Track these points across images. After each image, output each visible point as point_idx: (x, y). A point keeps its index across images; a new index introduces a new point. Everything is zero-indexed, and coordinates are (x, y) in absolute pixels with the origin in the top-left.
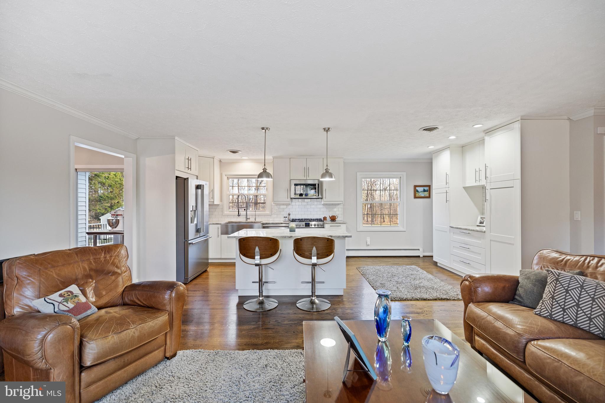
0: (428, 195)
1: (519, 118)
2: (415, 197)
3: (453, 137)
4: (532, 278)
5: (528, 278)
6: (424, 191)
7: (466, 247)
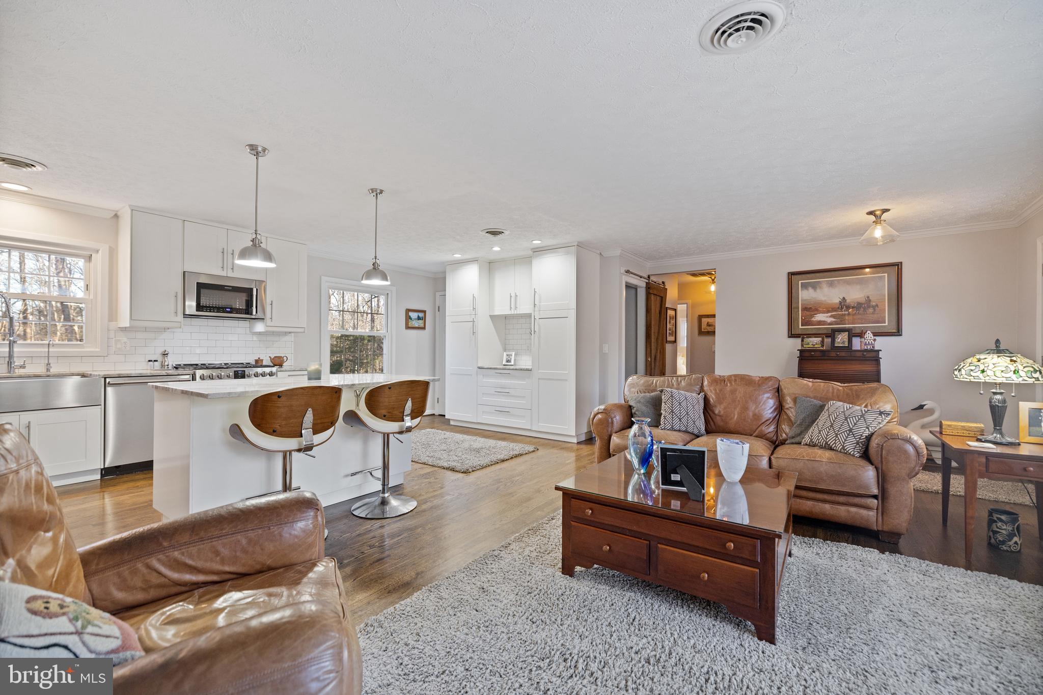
0: (422, 325)
1: (576, 244)
2: (408, 327)
3: (497, 249)
4: (642, 401)
5: (639, 402)
6: (419, 318)
7: (502, 392)
